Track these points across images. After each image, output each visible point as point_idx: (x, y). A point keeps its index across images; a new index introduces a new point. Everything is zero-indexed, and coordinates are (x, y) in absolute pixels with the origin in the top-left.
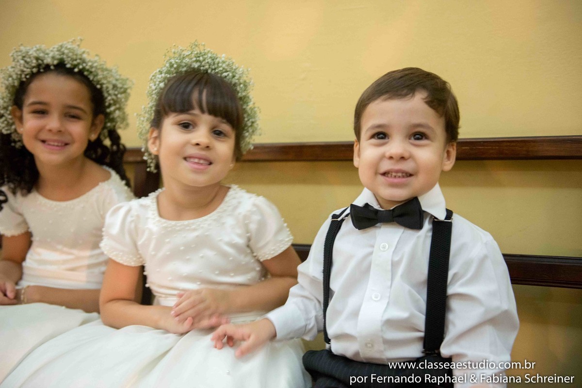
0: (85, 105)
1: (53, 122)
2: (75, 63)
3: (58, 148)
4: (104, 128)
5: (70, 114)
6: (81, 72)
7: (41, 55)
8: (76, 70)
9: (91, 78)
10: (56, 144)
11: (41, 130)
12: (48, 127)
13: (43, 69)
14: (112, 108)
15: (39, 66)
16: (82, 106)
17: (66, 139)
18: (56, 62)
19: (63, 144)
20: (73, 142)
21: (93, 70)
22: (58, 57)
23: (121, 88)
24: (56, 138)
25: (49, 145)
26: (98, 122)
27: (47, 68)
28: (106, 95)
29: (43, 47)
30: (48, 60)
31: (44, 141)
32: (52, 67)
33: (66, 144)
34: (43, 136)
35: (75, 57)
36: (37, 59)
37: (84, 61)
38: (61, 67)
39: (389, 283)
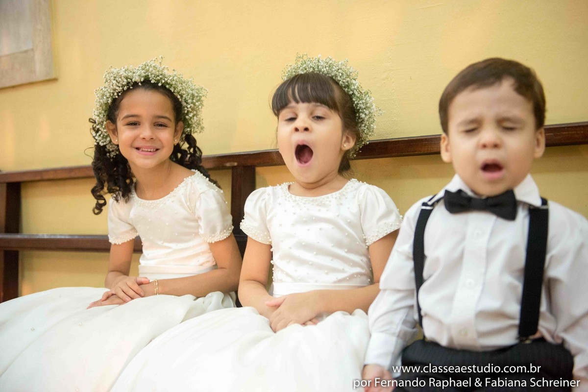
0: (170, 114)
1: (145, 131)
2: (158, 78)
3: (150, 153)
4: (183, 133)
5: (158, 124)
6: (163, 86)
7: (130, 74)
8: (160, 84)
9: (172, 90)
10: (149, 150)
11: (135, 139)
12: (142, 136)
13: (132, 86)
14: (191, 115)
15: (128, 83)
16: (167, 115)
17: (157, 146)
18: (142, 79)
19: (155, 150)
20: (163, 147)
21: (174, 83)
22: (144, 75)
23: (197, 97)
24: (148, 145)
25: (143, 151)
26: (178, 128)
27: (135, 85)
28: (184, 104)
29: (131, 67)
30: (136, 78)
31: (138, 149)
32: (140, 84)
33: (157, 150)
34: (137, 144)
35: (157, 73)
36: (127, 78)
37: (164, 76)
38: (147, 84)
39: (483, 270)
